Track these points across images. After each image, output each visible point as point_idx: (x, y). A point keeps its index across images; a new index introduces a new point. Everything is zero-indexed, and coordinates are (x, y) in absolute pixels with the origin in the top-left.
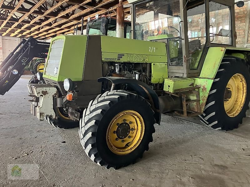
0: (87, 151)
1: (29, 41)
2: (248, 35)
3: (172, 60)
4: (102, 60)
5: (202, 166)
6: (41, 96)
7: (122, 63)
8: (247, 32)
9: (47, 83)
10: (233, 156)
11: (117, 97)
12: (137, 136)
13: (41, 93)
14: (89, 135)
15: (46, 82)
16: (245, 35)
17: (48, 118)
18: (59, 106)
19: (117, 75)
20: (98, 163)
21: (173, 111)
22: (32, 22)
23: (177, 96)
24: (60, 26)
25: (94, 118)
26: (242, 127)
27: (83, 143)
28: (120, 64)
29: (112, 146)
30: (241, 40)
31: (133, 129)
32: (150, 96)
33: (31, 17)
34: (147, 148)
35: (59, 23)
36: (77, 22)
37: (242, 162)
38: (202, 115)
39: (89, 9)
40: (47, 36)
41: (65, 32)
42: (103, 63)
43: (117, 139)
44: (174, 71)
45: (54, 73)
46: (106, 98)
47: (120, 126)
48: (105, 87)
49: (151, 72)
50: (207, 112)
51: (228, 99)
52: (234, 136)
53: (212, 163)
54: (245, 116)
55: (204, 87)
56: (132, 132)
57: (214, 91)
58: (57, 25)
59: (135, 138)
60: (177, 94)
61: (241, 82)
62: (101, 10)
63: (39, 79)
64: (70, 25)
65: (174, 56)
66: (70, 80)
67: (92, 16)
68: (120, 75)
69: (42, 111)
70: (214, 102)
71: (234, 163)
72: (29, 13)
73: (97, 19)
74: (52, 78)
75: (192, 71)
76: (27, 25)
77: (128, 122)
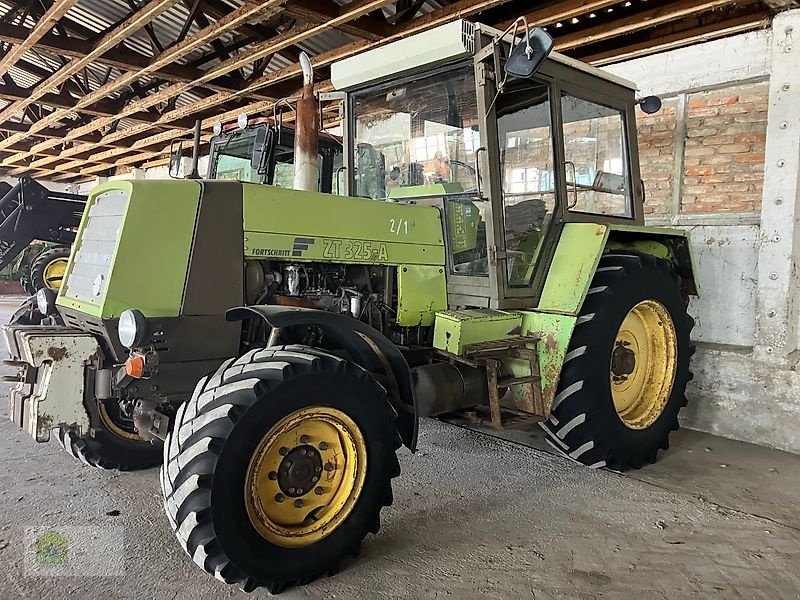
0: (183, 536)
1: (19, 189)
2: (681, 191)
3: (459, 258)
4: (244, 256)
5: (537, 577)
6: (45, 362)
7: (307, 265)
8: (677, 182)
9: (68, 324)
10: (631, 546)
11: (280, 366)
12: (343, 488)
13: (46, 353)
14: (191, 483)
15: (66, 320)
16: (672, 188)
17: (67, 436)
18: (101, 394)
19: (292, 300)
20: (218, 575)
21: (464, 411)
22: (35, 129)
23: (471, 364)
24: (128, 141)
25: (207, 432)
26: (668, 459)
27: (171, 508)
28: (303, 267)
29: (262, 520)
30: (662, 204)
31: (330, 467)
32: (388, 364)
33: (34, 112)
34: (374, 525)
35: (124, 132)
36: (183, 133)
37: (654, 562)
38: (549, 424)
39: (221, 97)
40: (83, 172)
41: (145, 161)
42: (248, 263)
43: (278, 498)
44: (465, 290)
45: (92, 292)
46: (249, 368)
47: (289, 455)
48: (252, 336)
49: (395, 292)
50: (563, 412)
51: (626, 375)
52: (641, 488)
53: (569, 567)
54: (675, 426)
55: (550, 338)
56: (328, 475)
57: (581, 351)
58: (118, 139)
59: (338, 493)
60: (470, 358)
61: (660, 324)
62: (258, 101)
63: (44, 312)
64: (159, 141)
65: (465, 246)
66: (138, 315)
67: (229, 116)
68: (300, 300)
69: (46, 411)
70: (582, 382)
71: (632, 567)
72: (28, 101)
73: (242, 127)
74: (85, 309)
75: (514, 292)
76: (17, 137)
77: (315, 445)
